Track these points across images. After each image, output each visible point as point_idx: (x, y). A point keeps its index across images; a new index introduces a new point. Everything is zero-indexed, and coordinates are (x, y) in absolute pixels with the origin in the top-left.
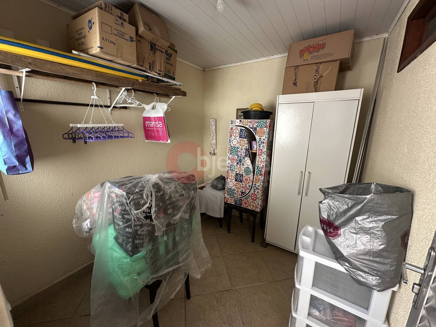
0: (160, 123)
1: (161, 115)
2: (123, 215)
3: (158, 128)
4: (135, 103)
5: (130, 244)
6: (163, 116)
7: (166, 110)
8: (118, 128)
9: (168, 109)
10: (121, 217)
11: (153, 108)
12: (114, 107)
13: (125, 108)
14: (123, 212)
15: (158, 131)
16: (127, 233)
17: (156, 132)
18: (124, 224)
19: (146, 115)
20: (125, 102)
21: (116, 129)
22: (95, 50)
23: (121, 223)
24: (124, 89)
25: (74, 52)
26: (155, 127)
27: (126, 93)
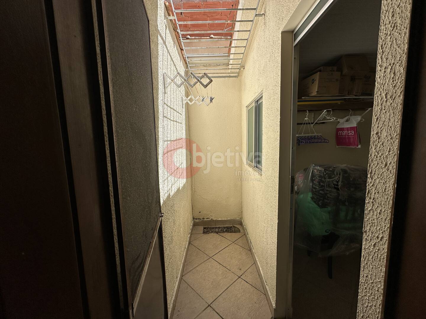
0: (353, 132)
1: (355, 125)
2: (319, 183)
3: (350, 136)
4: (333, 118)
5: (321, 201)
6: (356, 126)
7: (359, 120)
8: (318, 137)
9: (361, 120)
10: (318, 184)
11: (347, 121)
12: (316, 123)
13: (324, 123)
14: (320, 181)
15: (349, 138)
16: (321, 193)
17: (347, 139)
18: (319, 188)
19: (339, 126)
20: (325, 119)
21: (317, 137)
22: (314, 93)
23: (317, 188)
24: (325, 111)
25: (303, 98)
26: (346, 135)
27: (326, 113)
